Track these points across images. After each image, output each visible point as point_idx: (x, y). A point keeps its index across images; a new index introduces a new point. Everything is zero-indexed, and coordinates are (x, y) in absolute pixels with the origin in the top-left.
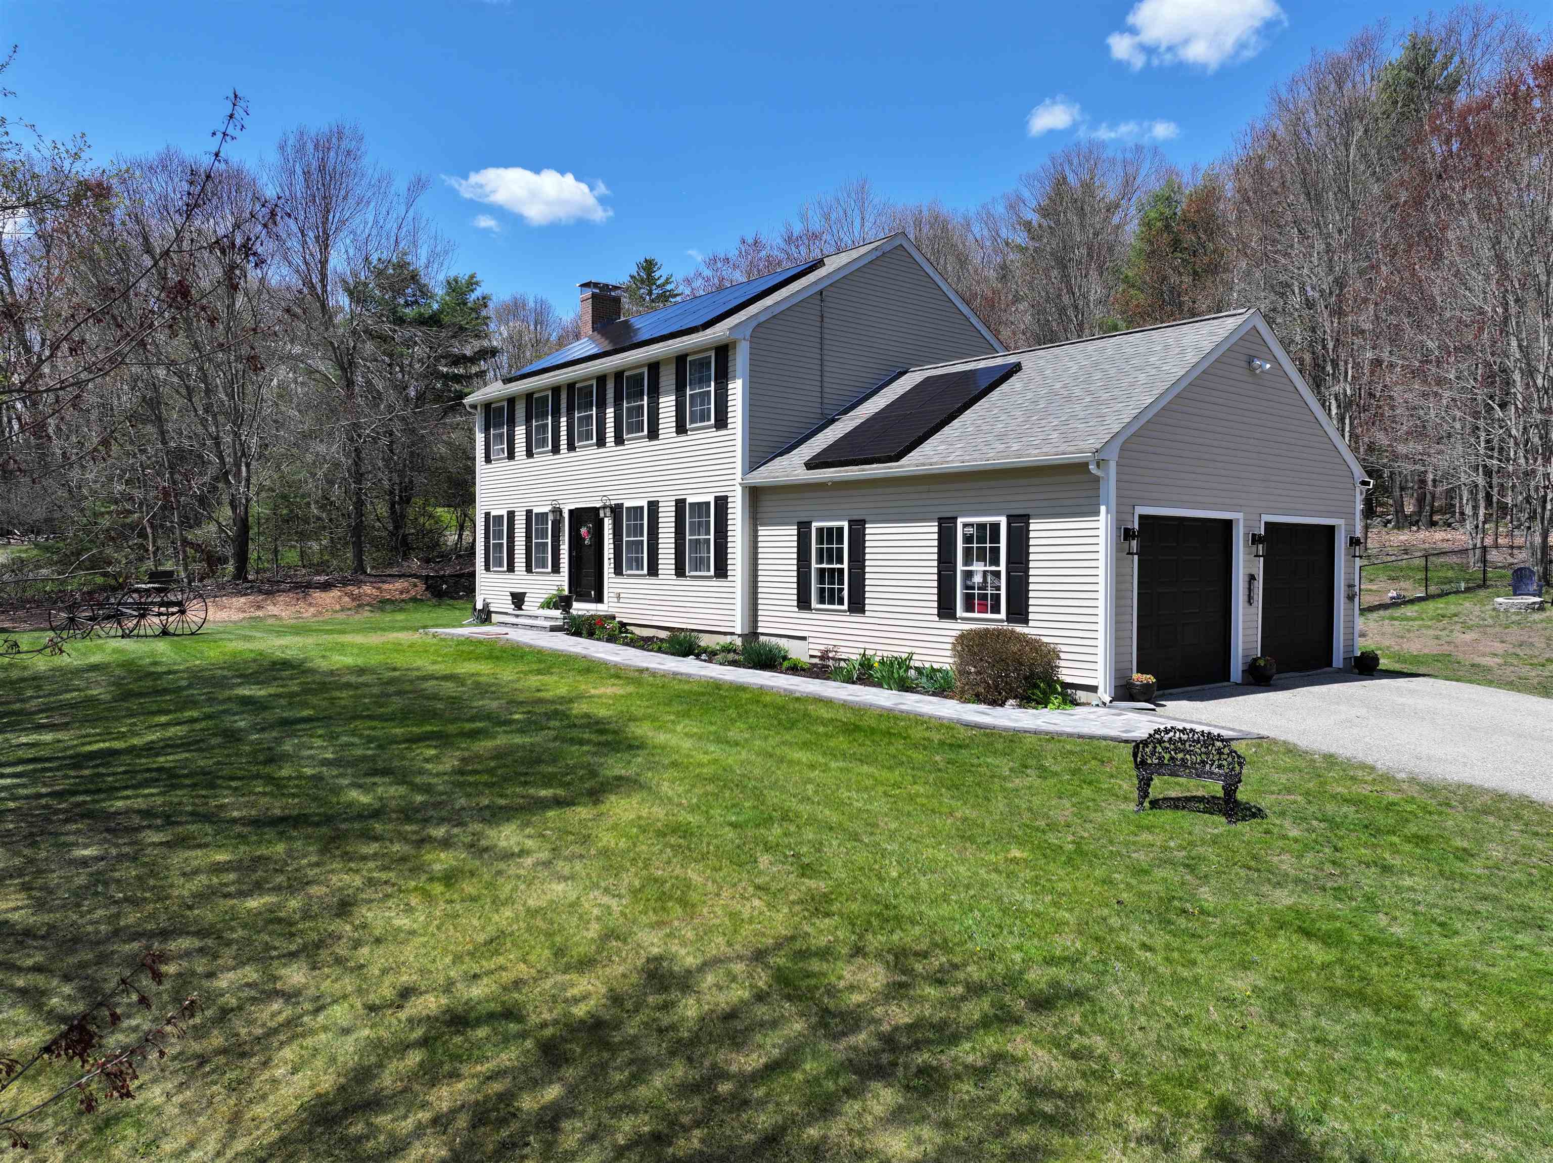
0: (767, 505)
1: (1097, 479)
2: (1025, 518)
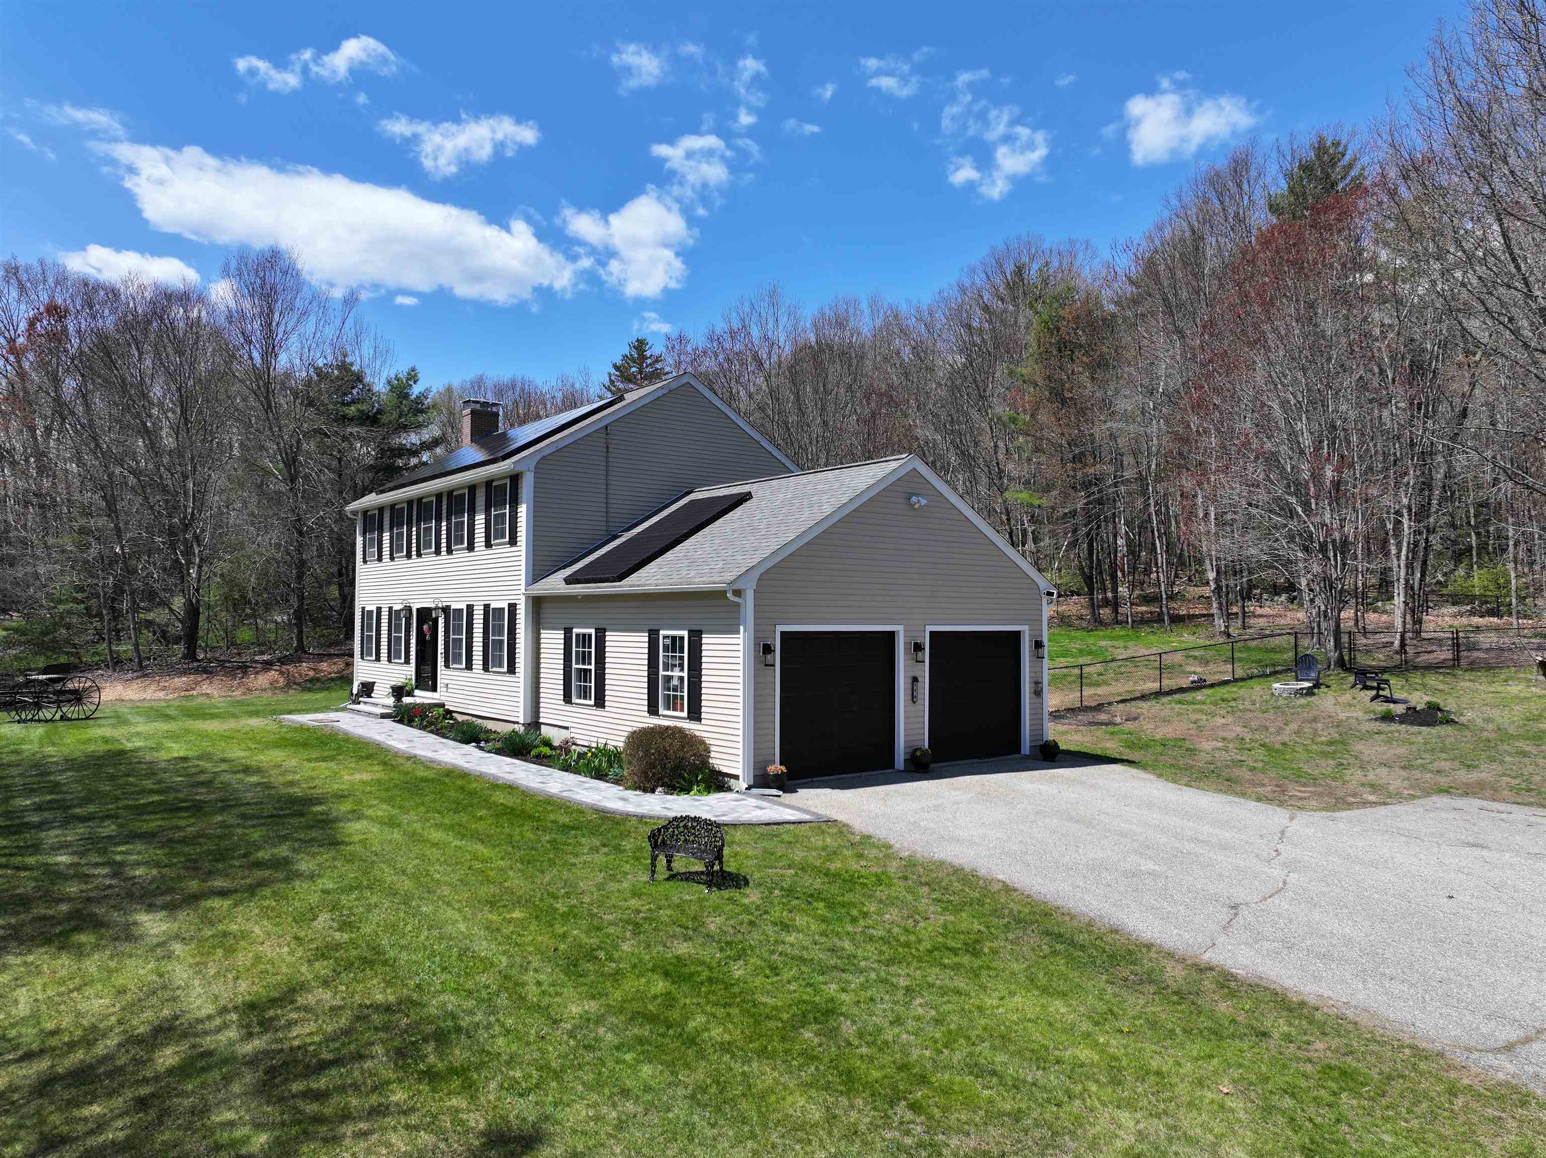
0: (548, 612)
1: (738, 605)
2: (699, 634)
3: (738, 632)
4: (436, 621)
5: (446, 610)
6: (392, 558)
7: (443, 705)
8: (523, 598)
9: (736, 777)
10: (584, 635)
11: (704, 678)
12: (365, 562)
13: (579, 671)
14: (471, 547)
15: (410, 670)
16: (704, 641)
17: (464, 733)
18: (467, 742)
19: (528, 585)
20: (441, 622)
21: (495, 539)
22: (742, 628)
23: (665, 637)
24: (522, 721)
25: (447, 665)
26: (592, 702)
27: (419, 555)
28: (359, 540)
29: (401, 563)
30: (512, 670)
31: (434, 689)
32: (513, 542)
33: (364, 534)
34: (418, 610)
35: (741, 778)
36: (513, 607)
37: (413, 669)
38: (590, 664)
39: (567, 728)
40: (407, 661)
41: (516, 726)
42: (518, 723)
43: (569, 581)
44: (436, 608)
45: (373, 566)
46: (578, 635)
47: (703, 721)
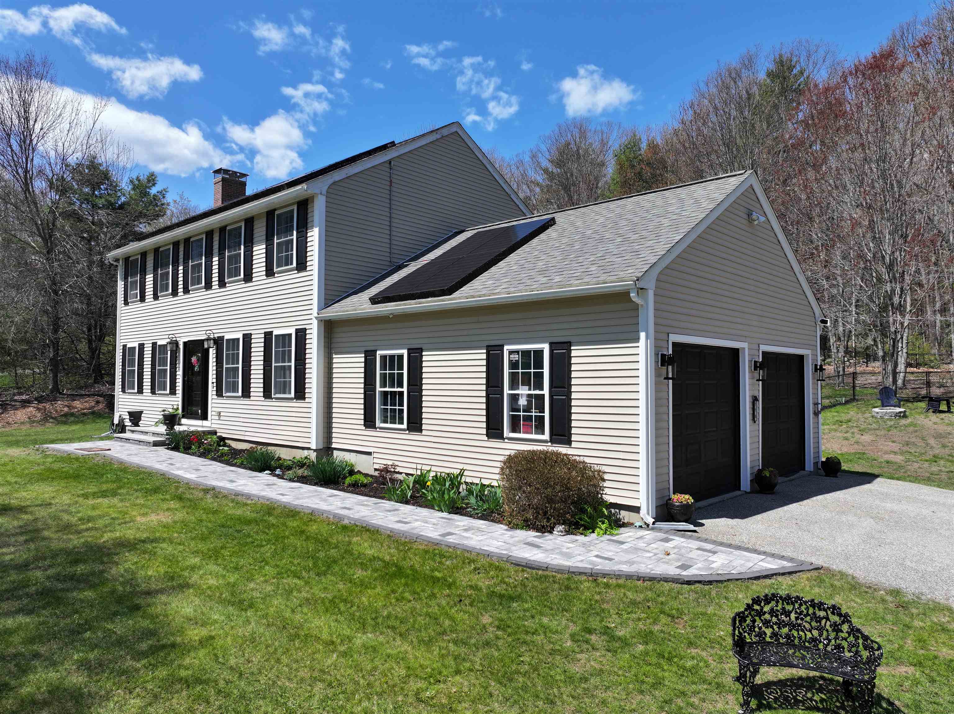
0: (340, 336)
1: (636, 307)
2: (568, 345)
3: (637, 340)
4: (206, 353)
5: (218, 342)
6: (156, 297)
7: (215, 433)
8: (315, 322)
9: (636, 510)
10: (392, 357)
11: (574, 396)
12: (126, 303)
13: (385, 394)
14: (248, 278)
15: (177, 400)
16: (573, 353)
17: (256, 461)
18: (261, 470)
19: (320, 309)
20: (212, 353)
21: (278, 266)
22: (643, 335)
23: (511, 352)
24: (314, 447)
25: (219, 393)
26: (405, 426)
27: (186, 291)
28: (120, 285)
29: (166, 301)
30: (300, 394)
31: (205, 417)
32: (302, 266)
33: (125, 279)
34: (185, 343)
35: (643, 511)
36: (301, 334)
37: (180, 399)
38: (402, 387)
39: (369, 454)
40: (173, 392)
41: (306, 453)
42: (309, 449)
43: (374, 300)
44: (208, 339)
45: (136, 307)
46: (383, 358)
47: (574, 445)
